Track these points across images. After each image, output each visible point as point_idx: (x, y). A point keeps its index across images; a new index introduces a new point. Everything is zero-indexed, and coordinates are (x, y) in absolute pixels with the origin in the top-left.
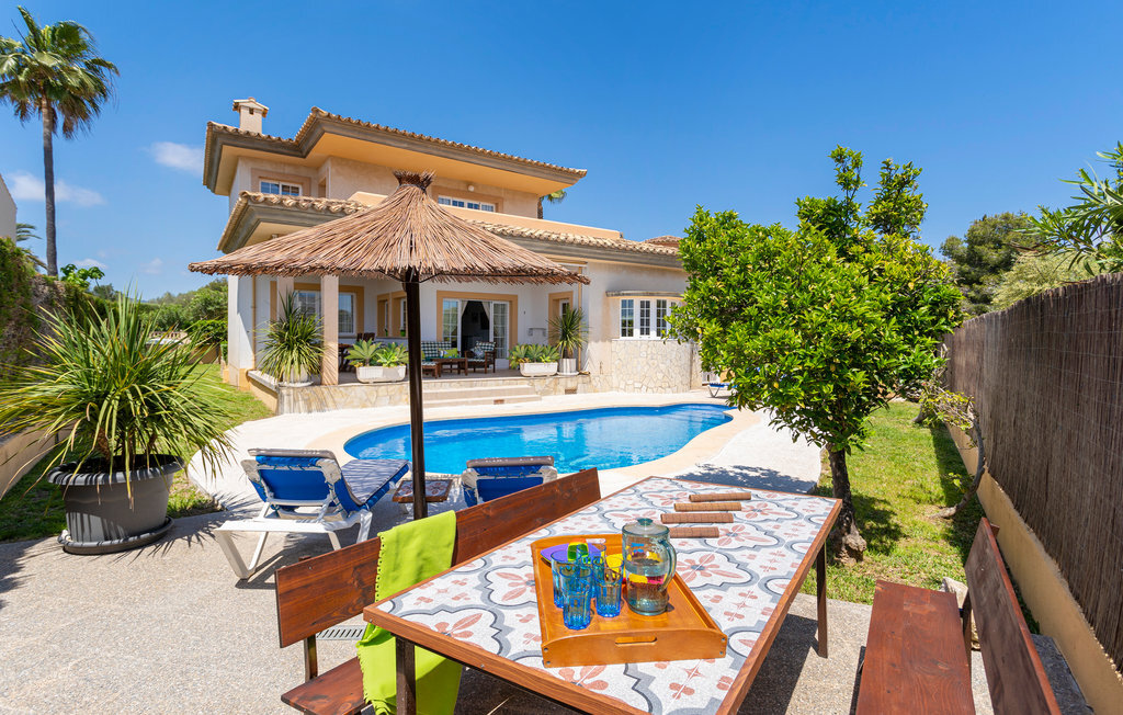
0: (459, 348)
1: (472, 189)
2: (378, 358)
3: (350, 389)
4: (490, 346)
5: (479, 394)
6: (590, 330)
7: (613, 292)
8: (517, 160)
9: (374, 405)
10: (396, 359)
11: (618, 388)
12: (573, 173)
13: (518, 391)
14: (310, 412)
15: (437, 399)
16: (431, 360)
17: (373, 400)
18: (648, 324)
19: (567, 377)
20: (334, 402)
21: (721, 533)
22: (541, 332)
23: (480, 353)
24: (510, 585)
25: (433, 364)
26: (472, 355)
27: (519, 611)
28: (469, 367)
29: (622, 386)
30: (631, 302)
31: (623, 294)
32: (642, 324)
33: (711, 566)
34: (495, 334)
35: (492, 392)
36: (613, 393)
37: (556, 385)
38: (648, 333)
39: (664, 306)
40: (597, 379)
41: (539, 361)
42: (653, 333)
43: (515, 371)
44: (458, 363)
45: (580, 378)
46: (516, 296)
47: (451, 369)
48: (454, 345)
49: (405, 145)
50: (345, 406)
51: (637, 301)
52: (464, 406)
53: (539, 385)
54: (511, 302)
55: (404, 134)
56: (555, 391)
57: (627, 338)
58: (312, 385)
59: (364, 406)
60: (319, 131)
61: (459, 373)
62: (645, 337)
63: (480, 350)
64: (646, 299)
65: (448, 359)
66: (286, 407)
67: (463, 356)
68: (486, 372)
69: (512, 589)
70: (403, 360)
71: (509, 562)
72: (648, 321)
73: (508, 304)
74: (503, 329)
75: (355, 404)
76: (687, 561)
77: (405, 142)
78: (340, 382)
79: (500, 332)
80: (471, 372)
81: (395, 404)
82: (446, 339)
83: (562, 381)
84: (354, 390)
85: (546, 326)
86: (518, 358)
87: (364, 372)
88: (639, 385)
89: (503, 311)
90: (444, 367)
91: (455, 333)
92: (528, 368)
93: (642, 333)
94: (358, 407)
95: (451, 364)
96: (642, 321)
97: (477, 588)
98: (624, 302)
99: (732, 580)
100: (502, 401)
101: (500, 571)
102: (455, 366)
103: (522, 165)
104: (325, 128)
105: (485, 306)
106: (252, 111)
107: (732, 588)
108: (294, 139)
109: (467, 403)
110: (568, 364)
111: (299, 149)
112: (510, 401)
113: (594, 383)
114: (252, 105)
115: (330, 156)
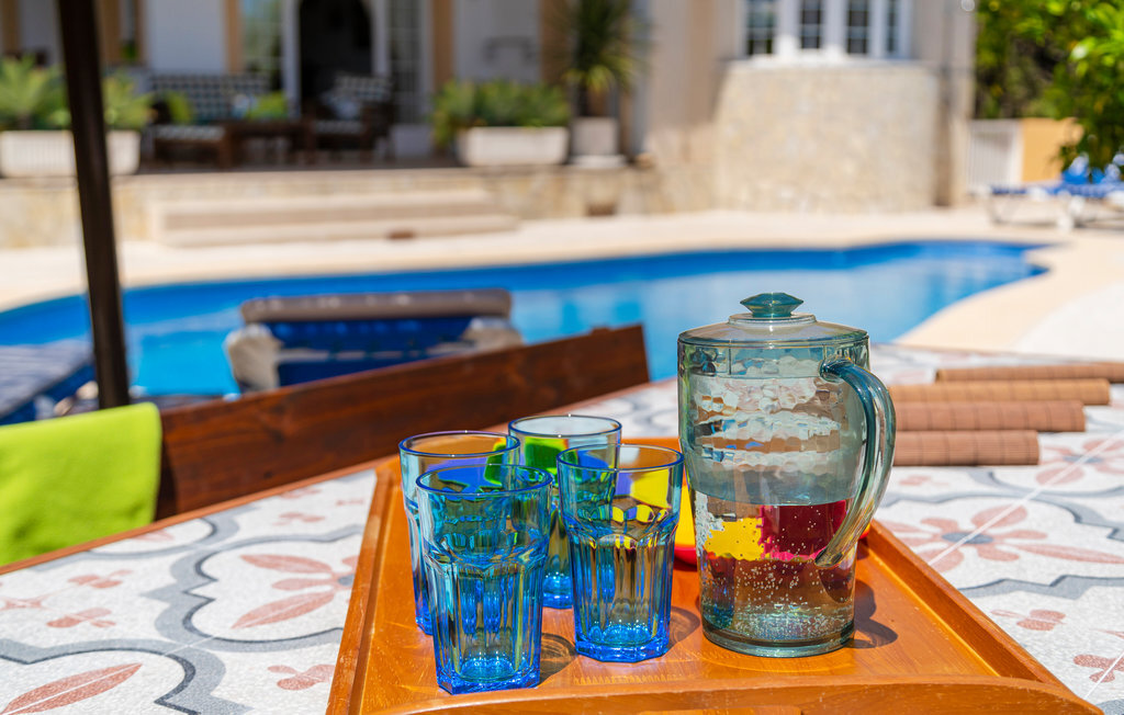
0: (291, 93)
4: (375, 88)
5: (346, 215)
11: (733, 203)
16: (208, 122)
18: (820, 19)
19: (594, 170)
21: (1045, 455)
22: (520, 49)
23: (348, 108)
24: (278, 585)
25: (212, 134)
26: (328, 113)
27: (285, 658)
28: (321, 143)
32: (802, 20)
33: (1018, 534)
34: (390, 57)
37: (562, 192)
38: (819, 46)
40: (675, 177)
42: (834, 45)
43: (446, 156)
44: (291, 134)
45: (629, 177)
47: (270, 150)
53: (512, 194)
56: (559, 209)
62: (810, 56)
63: (349, 99)
65: (261, 120)
67: (302, 114)
69: (282, 595)
71: (298, 527)
74: (414, 45)
76: (929, 521)
79: (406, 47)
82: (252, 67)
83: (580, 182)
85: (534, 33)
86: (454, 119)
87: (17, 150)
91: (278, 51)
92: (483, 145)
93: (802, 46)
95: (269, 135)
97: (156, 595)
99: (1097, 570)
100: (409, 234)
101: (254, 550)
102: (280, 143)
107: (1094, 593)
110: (600, 133)
112: (431, 234)
113: (663, 187)
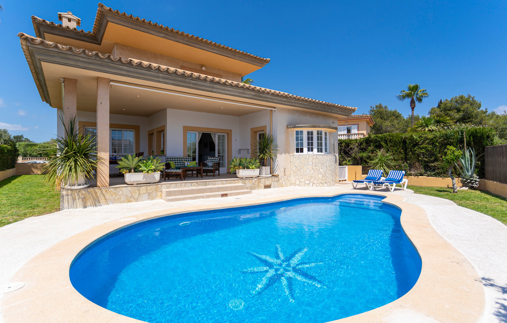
0: (197, 161)
1: (204, 69)
2: (141, 167)
3: (118, 190)
4: (216, 160)
5: (211, 190)
6: (278, 148)
7: (291, 125)
8: (231, 50)
9: (137, 200)
10: (153, 167)
11: (295, 184)
12: (262, 60)
13: (237, 188)
14: (85, 207)
15: (182, 194)
16: (179, 168)
17: (136, 196)
18: (312, 145)
19: (265, 178)
20: (106, 199)
22: (246, 151)
23: (210, 164)
25: (180, 171)
26: (206, 165)
28: (204, 172)
29: (298, 182)
30: (302, 132)
31: (298, 127)
32: (308, 145)
34: (219, 153)
35: (219, 189)
36: (292, 188)
37: (259, 183)
38: (312, 151)
39: (321, 134)
40: (283, 178)
41: (248, 168)
42: (315, 150)
43: (234, 175)
44: (197, 170)
45: (273, 178)
46: (231, 130)
47: (192, 174)
48: (194, 159)
49: (162, 35)
50: (114, 201)
51: (305, 131)
52: (201, 199)
53: (249, 183)
54: (228, 134)
55: (161, 27)
56: (259, 187)
57: (300, 153)
58: (89, 187)
59: (129, 201)
60: (105, 22)
61: (197, 176)
62: (310, 153)
63: (210, 162)
64: (310, 129)
65: (191, 168)
66: (66, 204)
67: (199, 165)
68: (214, 176)
70: (158, 168)
72: (312, 143)
73: (226, 135)
74: (223, 150)
75: (122, 200)
77: (162, 33)
78: (110, 184)
79: (221, 151)
80: (205, 176)
81: (153, 198)
82: (189, 156)
83: (263, 180)
84: (122, 190)
85: (249, 147)
86: (235, 166)
87: (129, 177)
88: (308, 182)
89: (223, 140)
90: (188, 172)
91: (194, 152)
92: (242, 173)
93: (309, 151)
94: (124, 202)
95: (192, 171)
96: (308, 143)
98: (297, 133)
100: (226, 195)
102: (195, 172)
103: (233, 54)
104: (108, 19)
105: (213, 136)
106: (70, 20)
108: (92, 31)
109: (203, 197)
110: (266, 170)
111: (95, 38)
112: (231, 194)
113: (281, 181)
114: (70, 16)
115: (116, 43)
